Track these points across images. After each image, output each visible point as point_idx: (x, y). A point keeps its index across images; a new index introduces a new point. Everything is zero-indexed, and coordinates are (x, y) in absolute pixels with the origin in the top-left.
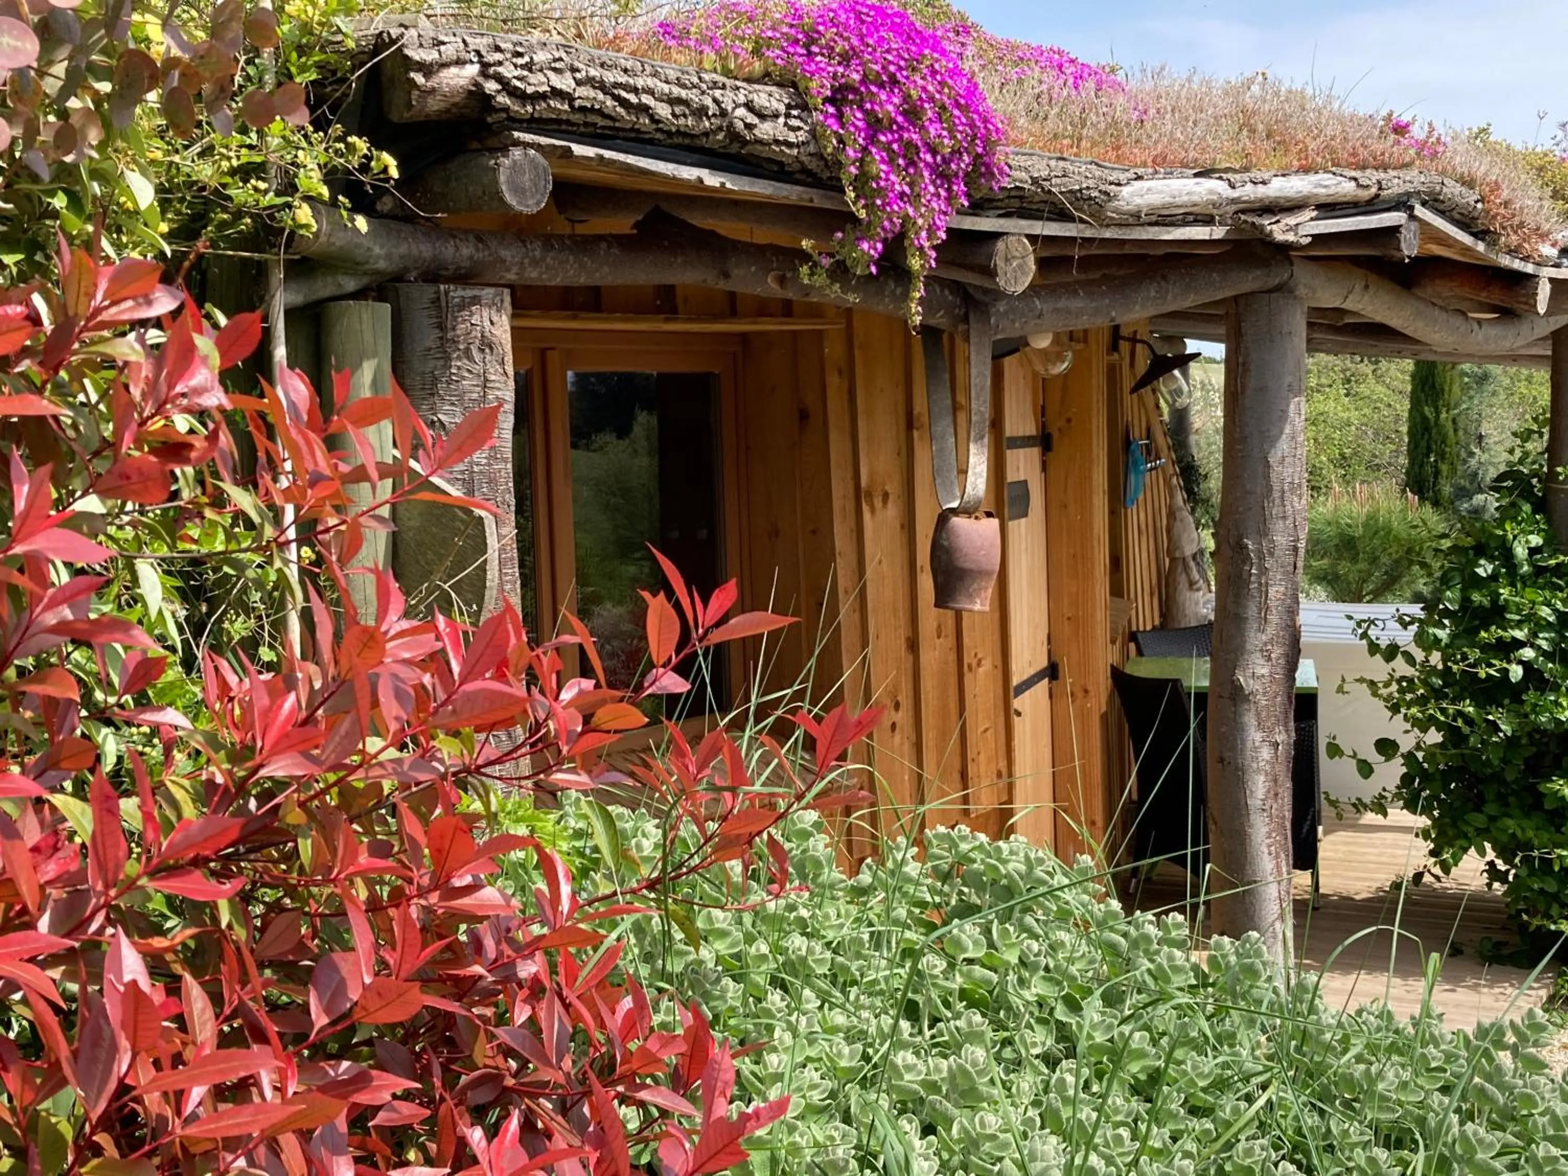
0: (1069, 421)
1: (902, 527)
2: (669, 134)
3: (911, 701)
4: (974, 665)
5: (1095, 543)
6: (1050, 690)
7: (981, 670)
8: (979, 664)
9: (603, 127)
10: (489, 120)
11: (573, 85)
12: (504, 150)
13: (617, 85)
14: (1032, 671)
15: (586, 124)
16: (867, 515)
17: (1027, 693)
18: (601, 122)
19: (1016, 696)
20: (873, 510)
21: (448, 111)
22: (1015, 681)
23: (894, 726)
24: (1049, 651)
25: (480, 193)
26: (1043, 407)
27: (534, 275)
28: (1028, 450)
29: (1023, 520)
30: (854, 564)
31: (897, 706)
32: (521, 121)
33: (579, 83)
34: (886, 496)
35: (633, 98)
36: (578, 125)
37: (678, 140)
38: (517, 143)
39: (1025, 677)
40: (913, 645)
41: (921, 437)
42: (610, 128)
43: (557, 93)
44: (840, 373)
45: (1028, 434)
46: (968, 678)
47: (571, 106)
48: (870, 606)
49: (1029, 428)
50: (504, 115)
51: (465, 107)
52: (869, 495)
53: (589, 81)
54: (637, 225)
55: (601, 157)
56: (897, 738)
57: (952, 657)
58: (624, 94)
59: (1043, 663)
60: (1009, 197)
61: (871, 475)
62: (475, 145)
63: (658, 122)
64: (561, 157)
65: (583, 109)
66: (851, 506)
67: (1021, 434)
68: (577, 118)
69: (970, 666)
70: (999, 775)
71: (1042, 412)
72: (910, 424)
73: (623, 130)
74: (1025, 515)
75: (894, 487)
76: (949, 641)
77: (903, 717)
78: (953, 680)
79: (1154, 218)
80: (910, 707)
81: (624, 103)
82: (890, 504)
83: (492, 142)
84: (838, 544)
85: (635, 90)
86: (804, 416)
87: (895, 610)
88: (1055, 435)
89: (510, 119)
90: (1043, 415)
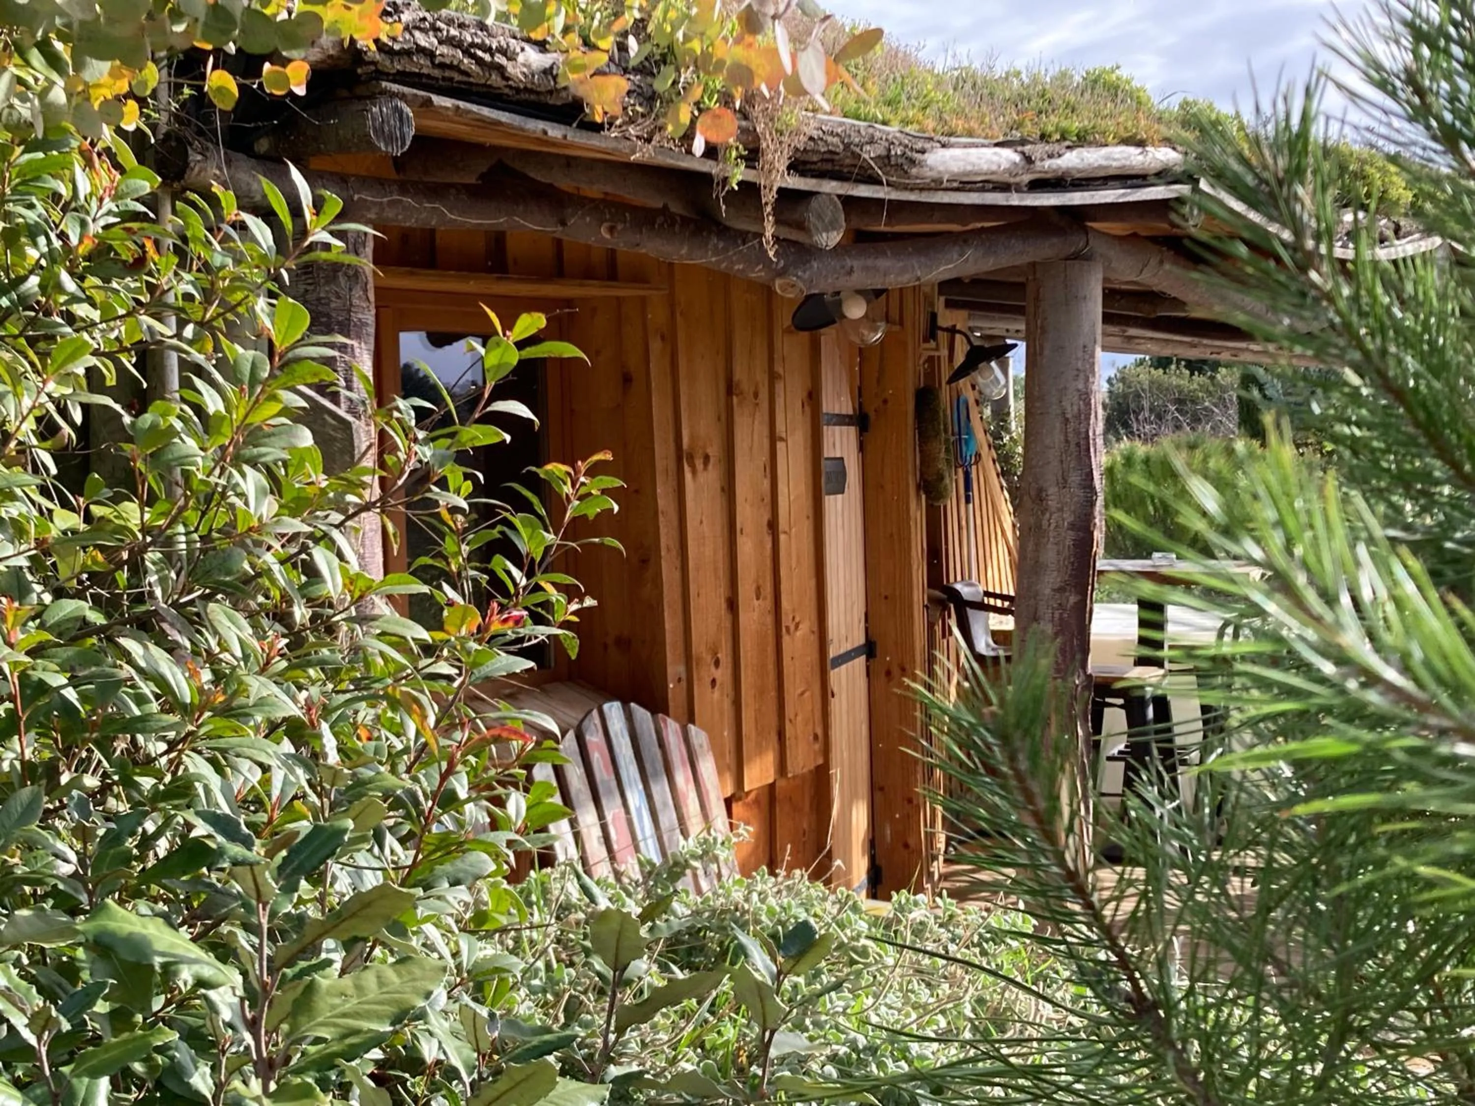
0: (885, 402)
1: (723, 489)
2: (518, 90)
3: (730, 659)
4: (792, 628)
5: (912, 523)
6: (868, 668)
7: (798, 633)
8: (797, 627)
9: (459, 82)
10: (359, 71)
11: (436, 42)
12: (372, 97)
13: (473, 45)
14: (849, 647)
15: (444, 79)
16: (688, 476)
17: (844, 667)
18: (457, 77)
19: (833, 668)
20: (694, 472)
21: (323, 62)
22: (832, 653)
23: (714, 682)
24: (867, 629)
25: (349, 136)
26: (860, 389)
27: (390, 215)
28: (844, 428)
29: (840, 496)
30: (675, 523)
31: (717, 663)
32: (388, 74)
33: (441, 42)
34: (707, 459)
35: (487, 57)
36: (437, 79)
37: (524, 96)
38: (385, 92)
39: (842, 651)
40: (732, 605)
41: (740, 403)
42: (465, 83)
43: (421, 50)
44: (663, 338)
45: (844, 412)
46: (786, 639)
47: (433, 63)
48: (691, 564)
49: (845, 406)
50: (373, 68)
51: (339, 58)
52: (691, 459)
53: (450, 41)
54: (482, 176)
55: (458, 107)
56: (716, 694)
57: (769, 620)
58: (480, 53)
59: (859, 639)
60: (822, 160)
61: (692, 438)
62: (344, 93)
63: (507, 79)
64: (421, 106)
65: (442, 66)
66: (672, 466)
67: (837, 412)
68: (437, 73)
69: (788, 628)
70: (816, 737)
71: (859, 393)
72: (730, 389)
73: (477, 85)
74: (842, 492)
75: (714, 451)
76: (767, 603)
77: (723, 674)
78: (771, 640)
79: (955, 185)
80: (730, 665)
81: (479, 61)
82: (710, 467)
83: (360, 90)
84: (661, 503)
85: (488, 50)
86: (627, 379)
87: (716, 570)
88: (872, 415)
89: (377, 71)
90: (860, 396)
